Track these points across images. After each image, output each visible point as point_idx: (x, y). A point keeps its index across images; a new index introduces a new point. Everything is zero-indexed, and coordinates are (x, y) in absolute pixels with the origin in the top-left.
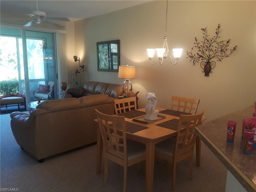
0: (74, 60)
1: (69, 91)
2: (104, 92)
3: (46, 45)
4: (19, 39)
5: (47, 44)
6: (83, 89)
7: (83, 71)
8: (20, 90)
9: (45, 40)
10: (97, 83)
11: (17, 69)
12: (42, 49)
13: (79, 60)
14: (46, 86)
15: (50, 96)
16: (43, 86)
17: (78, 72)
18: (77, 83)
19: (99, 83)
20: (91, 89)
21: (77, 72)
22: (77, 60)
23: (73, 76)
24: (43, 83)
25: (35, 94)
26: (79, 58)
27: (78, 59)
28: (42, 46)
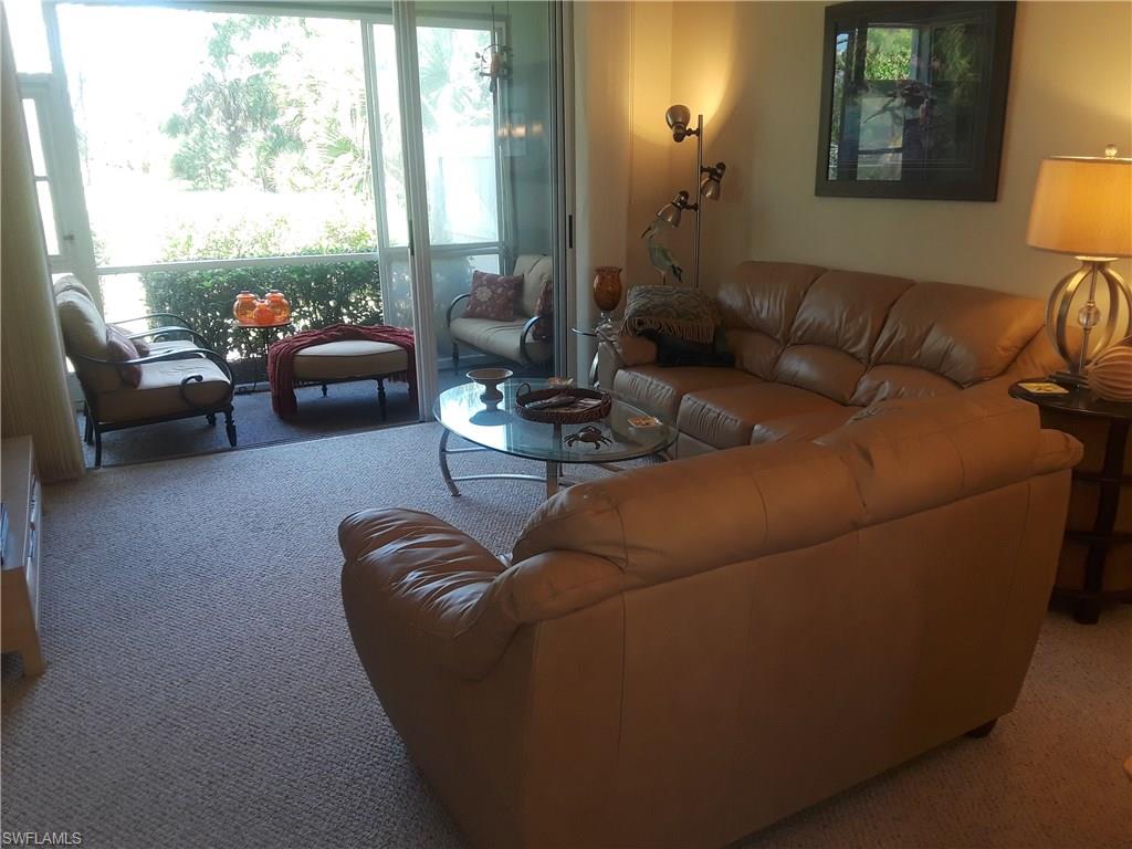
0: (669, 133)
1: (640, 323)
2: (867, 335)
3: (510, 56)
4: (375, 26)
5: (514, 52)
6: (717, 306)
7: (716, 196)
8: (386, 297)
9: (502, 25)
10: (813, 276)
11: (368, 187)
12: (487, 80)
13: (698, 132)
14: (508, 282)
15: (529, 338)
16: (491, 280)
17: (691, 202)
18: (676, 271)
19: (825, 270)
20: (767, 307)
21: (684, 204)
22: (690, 132)
23: (656, 231)
24: (490, 265)
25: (453, 325)
26: (700, 117)
27: (693, 125)
28: (489, 60)
